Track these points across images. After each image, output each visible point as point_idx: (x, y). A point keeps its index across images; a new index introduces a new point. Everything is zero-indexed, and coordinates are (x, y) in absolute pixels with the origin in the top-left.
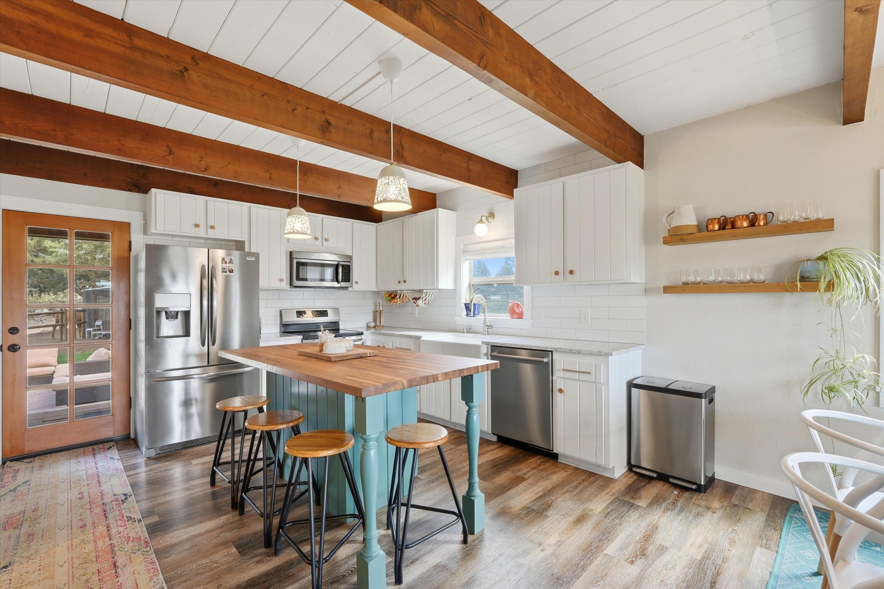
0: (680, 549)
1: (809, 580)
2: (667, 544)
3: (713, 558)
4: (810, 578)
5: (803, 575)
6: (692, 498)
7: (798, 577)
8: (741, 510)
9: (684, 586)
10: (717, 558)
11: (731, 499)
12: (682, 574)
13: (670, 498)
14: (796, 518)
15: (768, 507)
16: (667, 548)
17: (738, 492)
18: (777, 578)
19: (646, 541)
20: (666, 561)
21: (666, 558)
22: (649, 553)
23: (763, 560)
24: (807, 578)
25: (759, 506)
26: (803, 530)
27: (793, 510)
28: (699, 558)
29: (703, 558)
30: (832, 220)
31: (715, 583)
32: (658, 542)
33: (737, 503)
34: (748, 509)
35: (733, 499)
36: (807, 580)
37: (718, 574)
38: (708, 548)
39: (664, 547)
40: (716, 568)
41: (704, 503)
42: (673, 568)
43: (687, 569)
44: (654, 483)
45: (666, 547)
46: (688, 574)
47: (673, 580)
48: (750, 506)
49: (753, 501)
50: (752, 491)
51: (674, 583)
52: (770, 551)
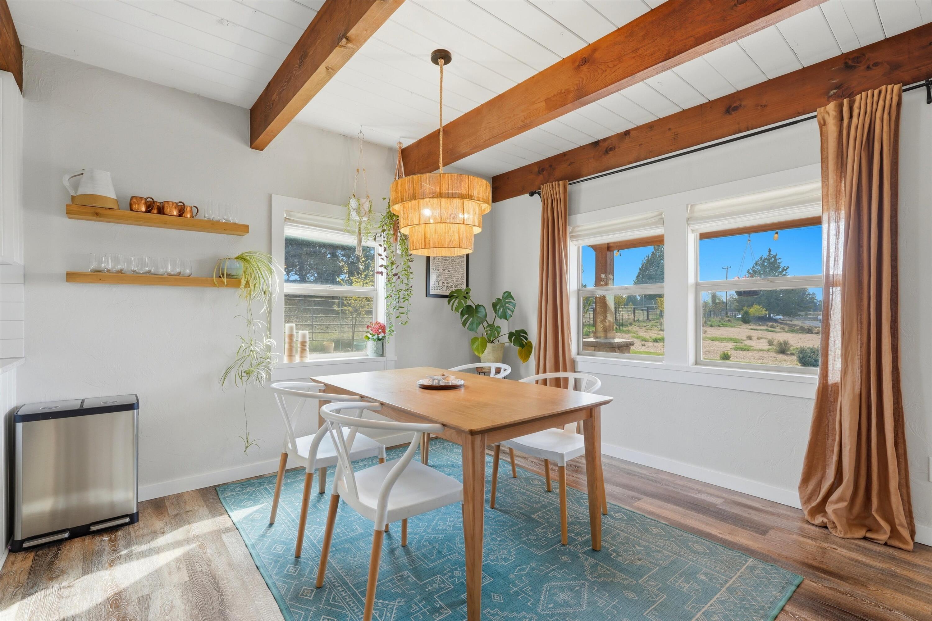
0: (162, 586)
1: (270, 532)
2: (146, 592)
3: (198, 569)
4: (269, 531)
5: (265, 532)
6: (129, 534)
7: (263, 536)
8: (184, 515)
9: (197, 612)
10: (202, 567)
11: (168, 512)
12: (185, 604)
13: (104, 549)
14: (227, 497)
15: (202, 501)
16: (149, 596)
17: (167, 503)
18: (253, 546)
19: (118, 607)
20: (159, 607)
21: (156, 604)
22: (133, 615)
23: (234, 541)
24: (268, 532)
25: (195, 504)
26: (238, 503)
27: (220, 493)
28: (186, 578)
29: (191, 576)
30: (247, 227)
31: (218, 587)
32: (134, 597)
33: (176, 512)
34: (188, 511)
35: (169, 511)
36: (269, 534)
37: (214, 577)
38: (187, 565)
39: (145, 597)
40: (208, 575)
41: (146, 531)
42: (172, 607)
43: (185, 597)
44: (66, 547)
45: (147, 595)
46: (191, 599)
47: (182, 615)
48: (188, 508)
49: (187, 503)
50: (179, 496)
51: (185, 618)
52: (233, 532)
